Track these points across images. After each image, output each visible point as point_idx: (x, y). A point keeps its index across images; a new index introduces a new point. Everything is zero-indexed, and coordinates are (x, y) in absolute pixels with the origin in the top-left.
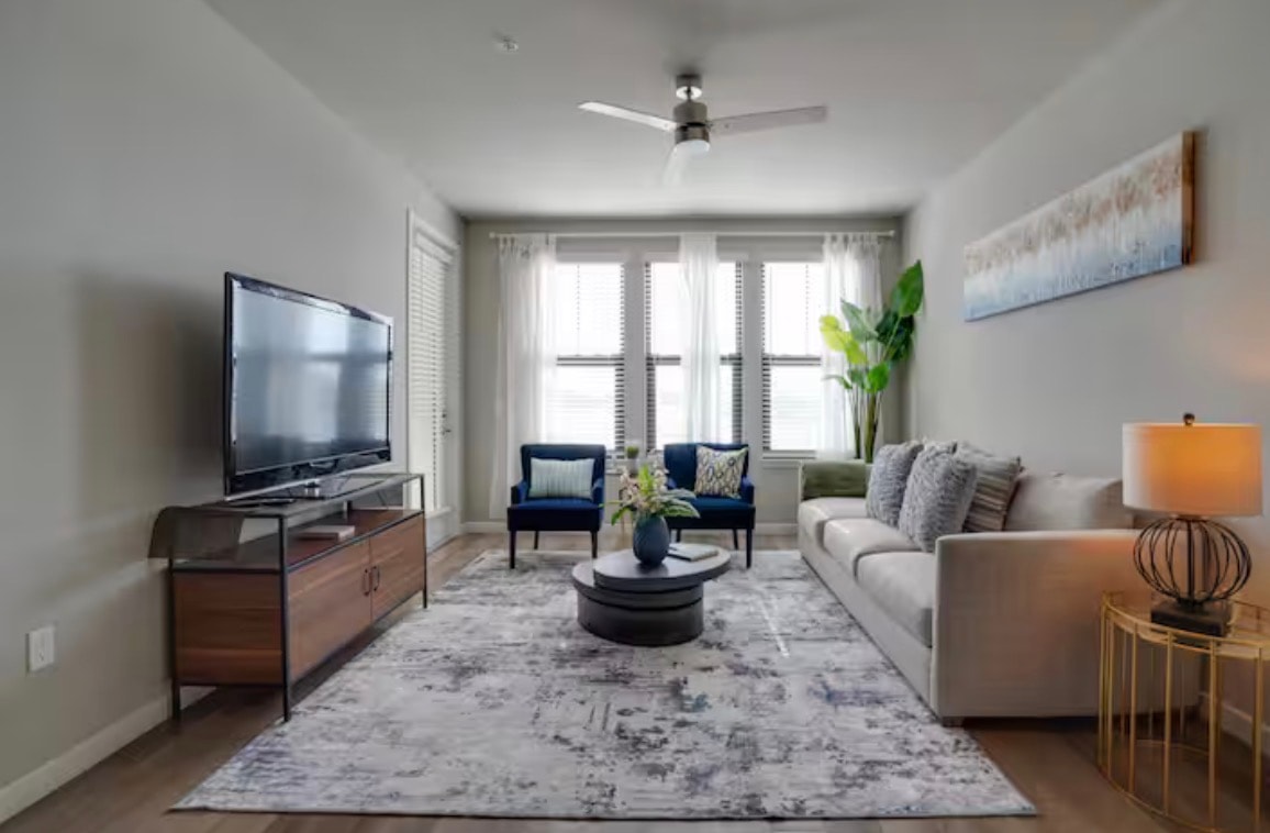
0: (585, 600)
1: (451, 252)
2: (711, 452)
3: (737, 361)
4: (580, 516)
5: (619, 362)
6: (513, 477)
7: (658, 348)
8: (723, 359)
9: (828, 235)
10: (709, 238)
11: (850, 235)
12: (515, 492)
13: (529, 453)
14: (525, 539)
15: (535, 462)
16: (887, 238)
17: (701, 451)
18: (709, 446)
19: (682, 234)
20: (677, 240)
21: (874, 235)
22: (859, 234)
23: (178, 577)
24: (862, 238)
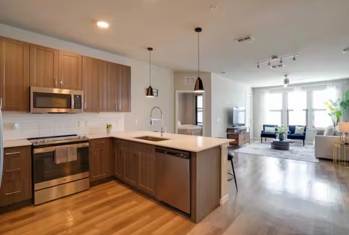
0: (272, 145)
1: (251, 94)
2: (298, 127)
3: (307, 110)
4: (273, 136)
5: (282, 111)
6: (262, 129)
7: (289, 108)
8: (303, 110)
9: (328, 84)
10: (300, 88)
11: (334, 84)
12: (262, 132)
13: (264, 126)
14: (264, 138)
15: (266, 128)
16: (345, 84)
17: (296, 127)
18: (298, 126)
19: (294, 87)
20: (293, 88)
21: (341, 83)
22: (336, 84)
23: (229, 135)
24: (337, 84)
